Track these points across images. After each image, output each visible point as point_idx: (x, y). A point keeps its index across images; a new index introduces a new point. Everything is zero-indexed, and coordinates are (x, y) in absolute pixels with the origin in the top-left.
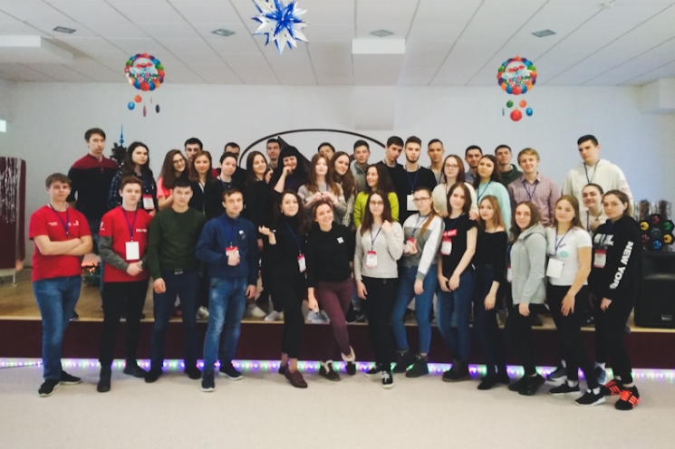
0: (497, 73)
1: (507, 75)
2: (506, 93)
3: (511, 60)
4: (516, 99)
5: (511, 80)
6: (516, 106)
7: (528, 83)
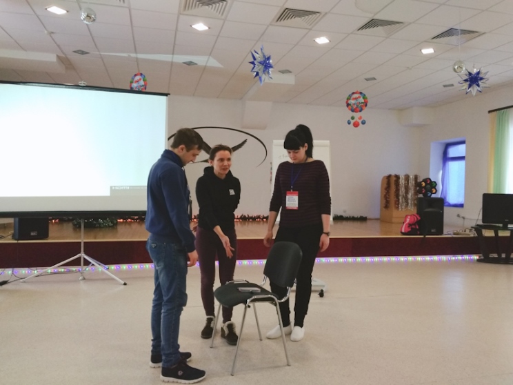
0: (346, 100)
1: (352, 102)
2: (350, 111)
3: (353, 93)
4: (356, 115)
5: (354, 104)
6: (356, 119)
7: (362, 106)
